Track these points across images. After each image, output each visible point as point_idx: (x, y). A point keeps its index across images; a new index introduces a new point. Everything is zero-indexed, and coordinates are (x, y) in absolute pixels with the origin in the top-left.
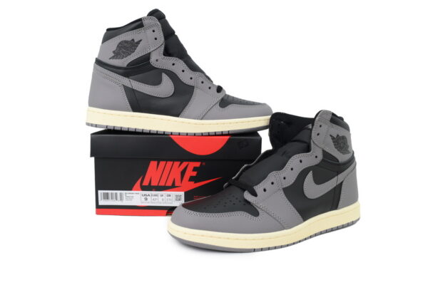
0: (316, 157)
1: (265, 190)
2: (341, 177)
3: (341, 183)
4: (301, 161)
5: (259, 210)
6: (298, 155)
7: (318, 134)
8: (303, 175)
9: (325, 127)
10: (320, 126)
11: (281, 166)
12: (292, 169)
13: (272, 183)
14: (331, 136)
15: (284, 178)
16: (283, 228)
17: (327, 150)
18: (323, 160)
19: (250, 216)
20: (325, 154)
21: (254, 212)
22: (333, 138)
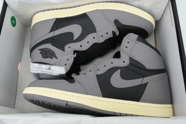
2: (51, 35)
4: (81, 46)
12: (88, 42)
13: (102, 36)
15: (94, 38)
17: (60, 51)
18: (64, 46)
21: (116, 22)
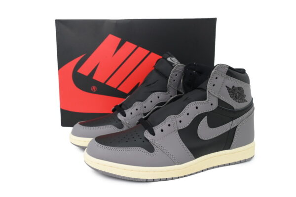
0: (212, 104)
1: (162, 131)
3: (236, 128)
4: (197, 108)
5: (155, 147)
6: (194, 102)
7: (214, 85)
8: (198, 119)
9: (220, 79)
10: (216, 78)
11: (178, 112)
12: (188, 114)
13: (169, 125)
14: (227, 87)
15: (180, 122)
16: (175, 164)
18: (218, 107)
19: (146, 151)
20: (220, 102)
21: (150, 148)
22: (228, 89)
